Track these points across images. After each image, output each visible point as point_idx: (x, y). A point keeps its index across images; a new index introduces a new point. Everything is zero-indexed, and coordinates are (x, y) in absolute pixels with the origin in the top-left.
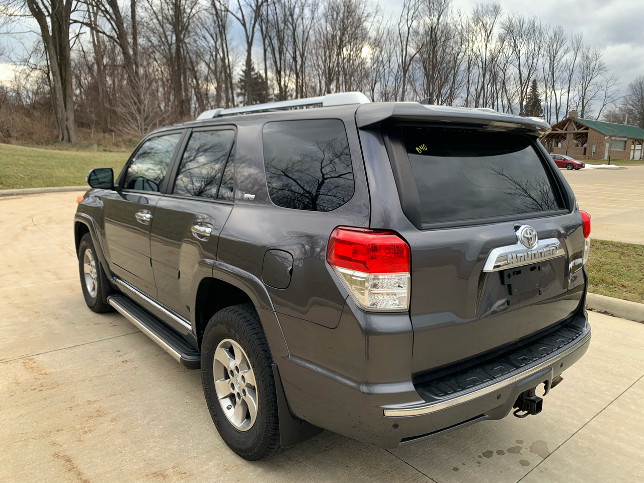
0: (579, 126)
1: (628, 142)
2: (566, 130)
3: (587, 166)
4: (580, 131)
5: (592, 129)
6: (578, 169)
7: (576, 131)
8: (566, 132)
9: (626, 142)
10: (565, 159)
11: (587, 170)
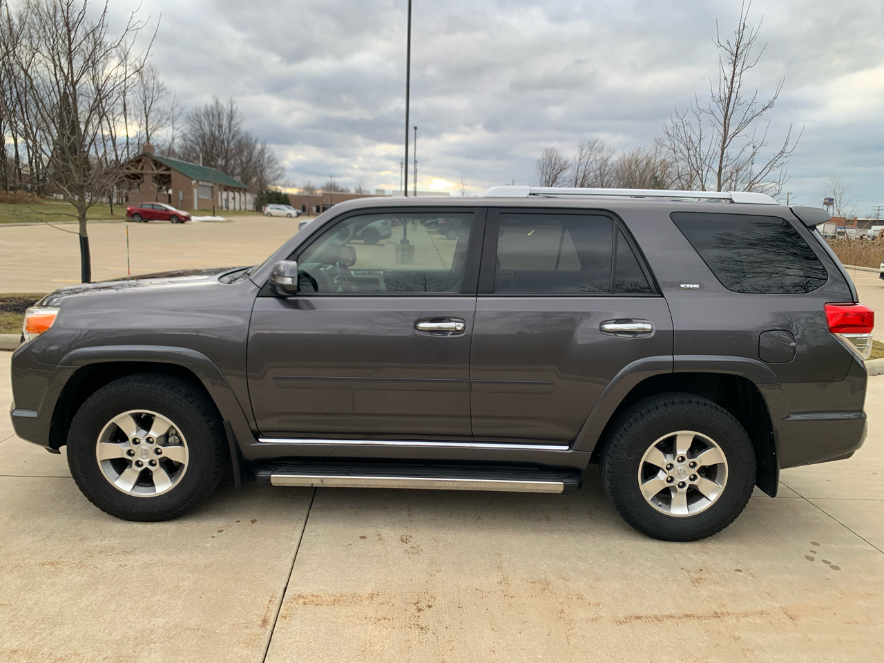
0: (157, 164)
1: (214, 189)
2: (142, 168)
3: (194, 219)
4: (161, 171)
5: (176, 170)
6: (183, 222)
7: (156, 172)
8: (141, 172)
9: (212, 188)
10: (167, 210)
11: (194, 223)
